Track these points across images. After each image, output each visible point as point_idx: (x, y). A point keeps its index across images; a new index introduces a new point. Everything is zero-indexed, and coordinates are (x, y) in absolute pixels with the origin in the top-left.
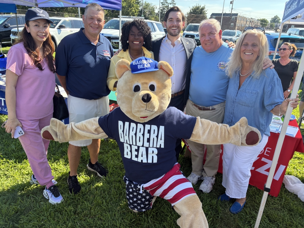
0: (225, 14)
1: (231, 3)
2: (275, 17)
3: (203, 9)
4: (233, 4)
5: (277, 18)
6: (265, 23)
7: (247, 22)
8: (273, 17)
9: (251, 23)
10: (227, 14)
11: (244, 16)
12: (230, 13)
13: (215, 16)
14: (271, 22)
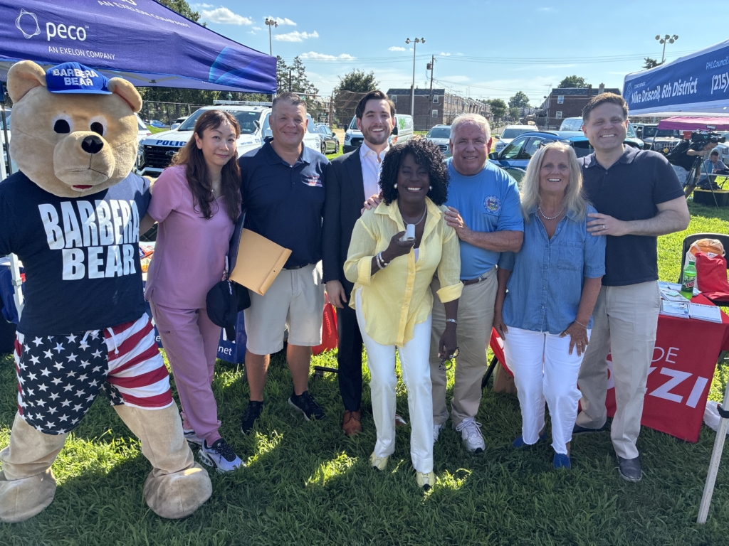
0: (417, 91)
1: (428, 67)
2: (517, 95)
3: (369, 80)
4: (432, 69)
5: (522, 98)
6: (502, 109)
7: (463, 106)
8: (514, 95)
9: (472, 109)
10: (420, 90)
11: (458, 95)
12: (429, 88)
13: (396, 96)
14: (511, 106)
